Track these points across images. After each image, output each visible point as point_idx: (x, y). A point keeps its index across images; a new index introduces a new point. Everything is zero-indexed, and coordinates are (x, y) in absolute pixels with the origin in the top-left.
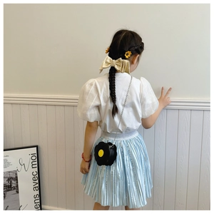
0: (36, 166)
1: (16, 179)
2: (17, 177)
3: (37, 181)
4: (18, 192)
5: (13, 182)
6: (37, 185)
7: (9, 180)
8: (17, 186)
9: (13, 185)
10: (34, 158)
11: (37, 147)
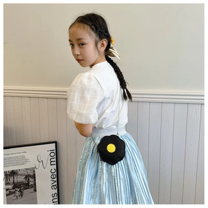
0: (55, 163)
1: (34, 177)
2: (34, 175)
3: (56, 180)
4: (35, 190)
5: (31, 179)
6: (56, 183)
7: (26, 177)
8: (35, 184)
9: (31, 183)
10: (52, 154)
11: (56, 142)
